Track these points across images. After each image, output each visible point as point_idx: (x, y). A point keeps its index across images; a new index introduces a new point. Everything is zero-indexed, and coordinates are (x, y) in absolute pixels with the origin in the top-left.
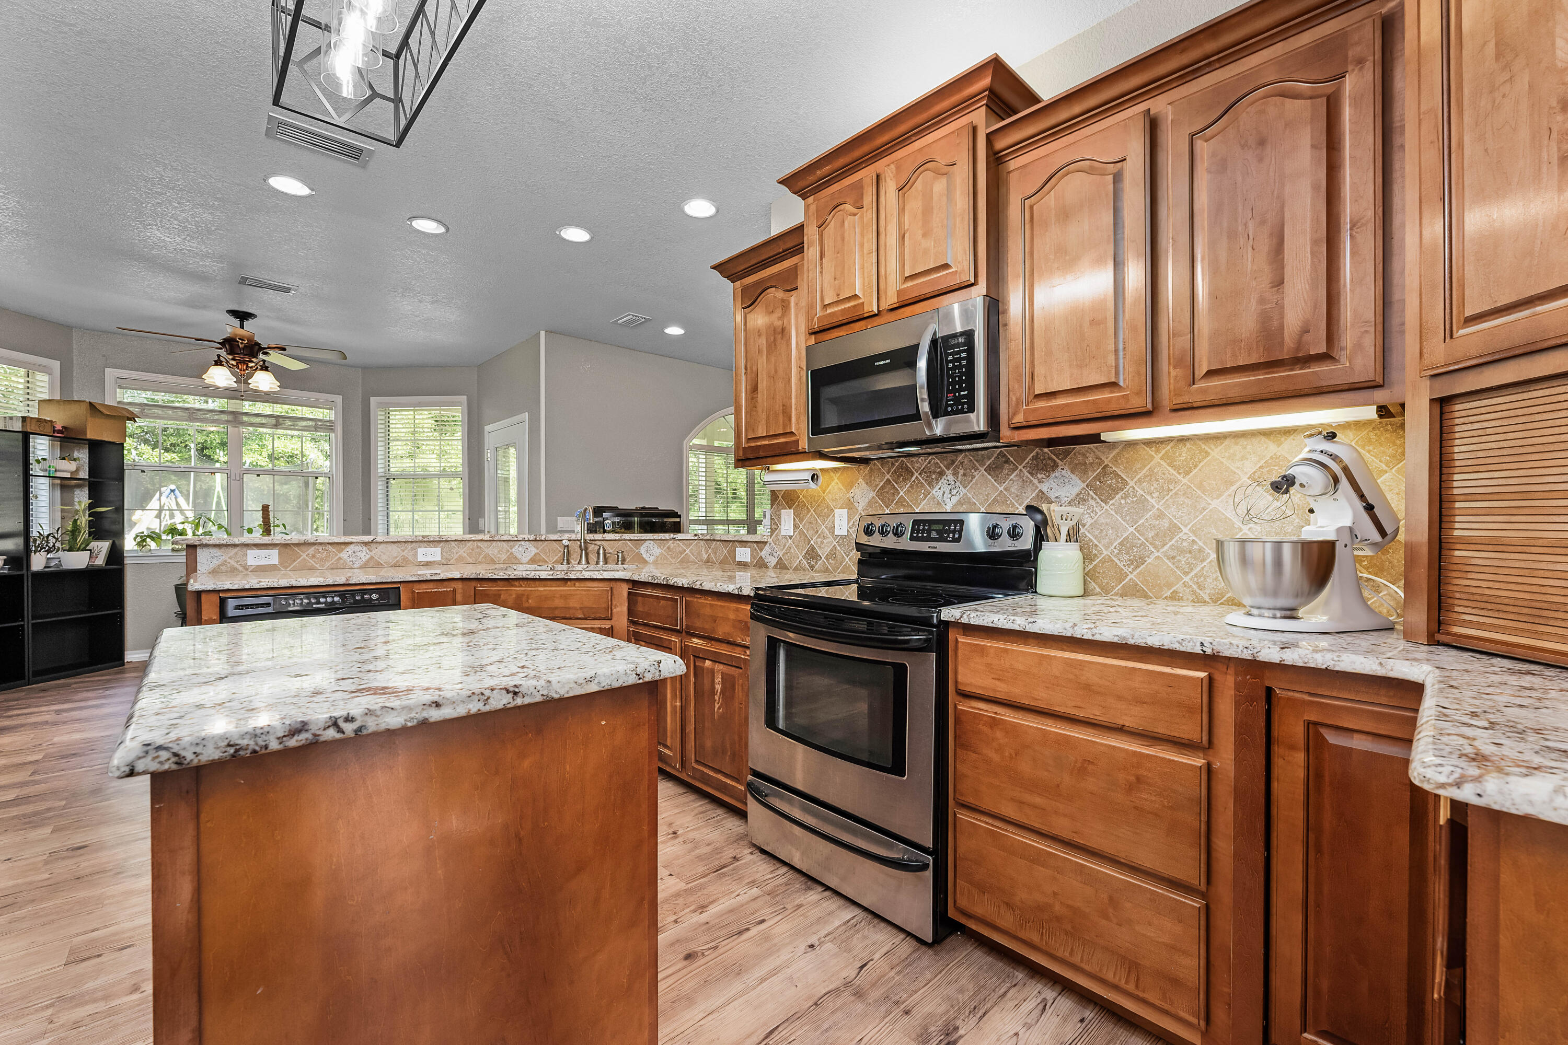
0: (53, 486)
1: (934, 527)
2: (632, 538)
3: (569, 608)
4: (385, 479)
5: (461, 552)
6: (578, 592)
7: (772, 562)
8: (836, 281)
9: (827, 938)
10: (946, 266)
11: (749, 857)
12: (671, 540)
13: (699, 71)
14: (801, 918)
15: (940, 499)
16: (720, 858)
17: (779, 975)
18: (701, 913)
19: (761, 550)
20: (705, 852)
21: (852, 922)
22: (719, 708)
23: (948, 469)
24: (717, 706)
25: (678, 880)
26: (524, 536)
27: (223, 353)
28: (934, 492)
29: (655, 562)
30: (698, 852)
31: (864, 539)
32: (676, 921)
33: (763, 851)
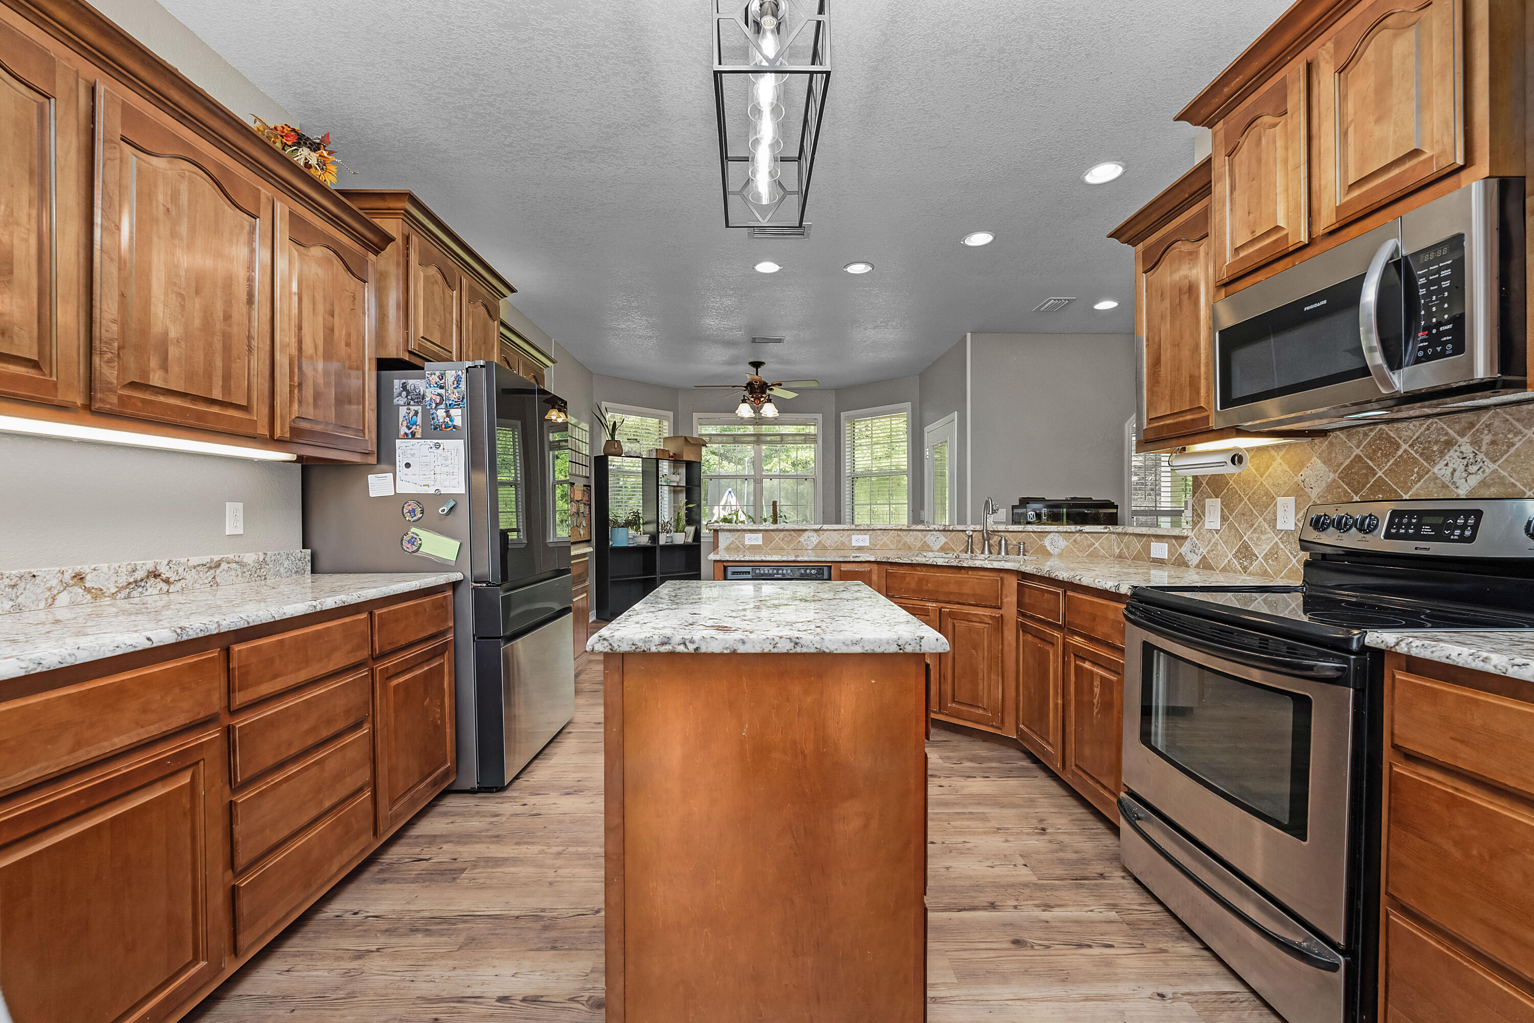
0: (670, 491)
1: (1426, 520)
2: (1035, 530)
3: (962, 594)
4: (851, 478)
5: (885, 539)
6: (971, 580)
7: (1194, 560)
8: (1251, 216)
9: (1186, 997)
10: (1416, 152)
11: (1117, 877)
12: (1077, 532)
13: (1065, 42)
14: (1160, 963)
15: (1447, 479)
16: (1084, 869)
17: (1109, 1003)
18: (1044, 911)
19: (1181, 546)
20: (1070, 857)
21: (1230, 996)
22: (1097, 713)
23: (1462, 435)
24: (1096, 711)
25: (1031, 872)
26: (935, 526)
27: (747, 393)
28: (1436, 470)
29: (1060, 555)
30: (1061, 854)
31: (1312, 535)
32: (1015, 907)
33: (1136, 880)
